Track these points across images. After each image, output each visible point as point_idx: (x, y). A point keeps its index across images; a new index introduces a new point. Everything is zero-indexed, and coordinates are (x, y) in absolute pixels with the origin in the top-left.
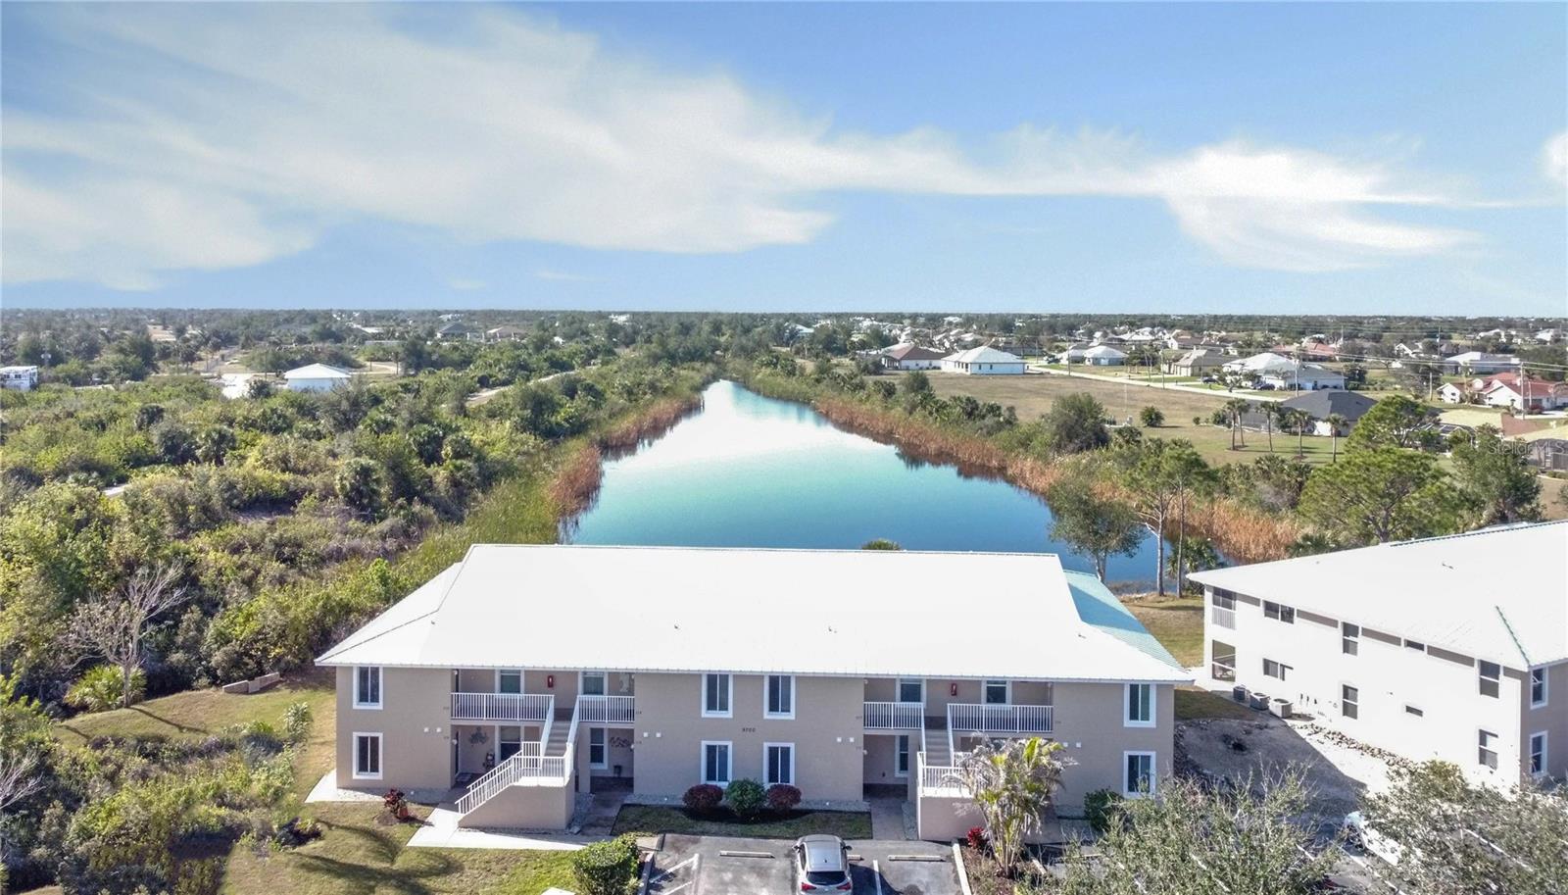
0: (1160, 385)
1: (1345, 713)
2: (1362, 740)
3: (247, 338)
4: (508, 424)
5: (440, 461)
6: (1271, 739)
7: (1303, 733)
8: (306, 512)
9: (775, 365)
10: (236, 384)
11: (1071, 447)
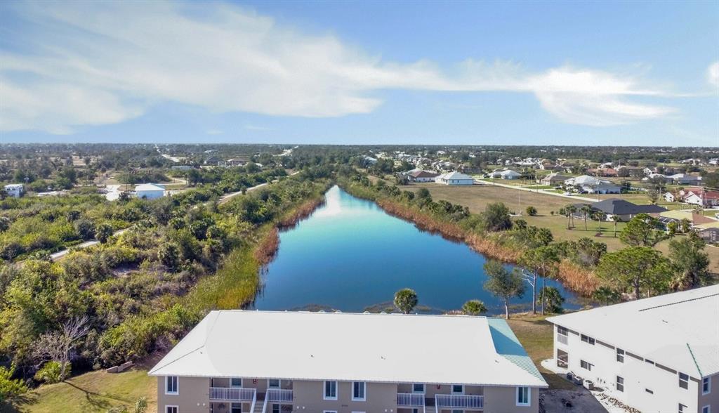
0: (535, 191)
1: (618, 389)
2: (626, 403)
3: (118, 165)
4: (236, 217)
5: (206, 239)
6: (584, 402)
7: (599, 398)
8: (145, 268)
9: (359, 180)
10: (113, 192)
11: (494, 228)
